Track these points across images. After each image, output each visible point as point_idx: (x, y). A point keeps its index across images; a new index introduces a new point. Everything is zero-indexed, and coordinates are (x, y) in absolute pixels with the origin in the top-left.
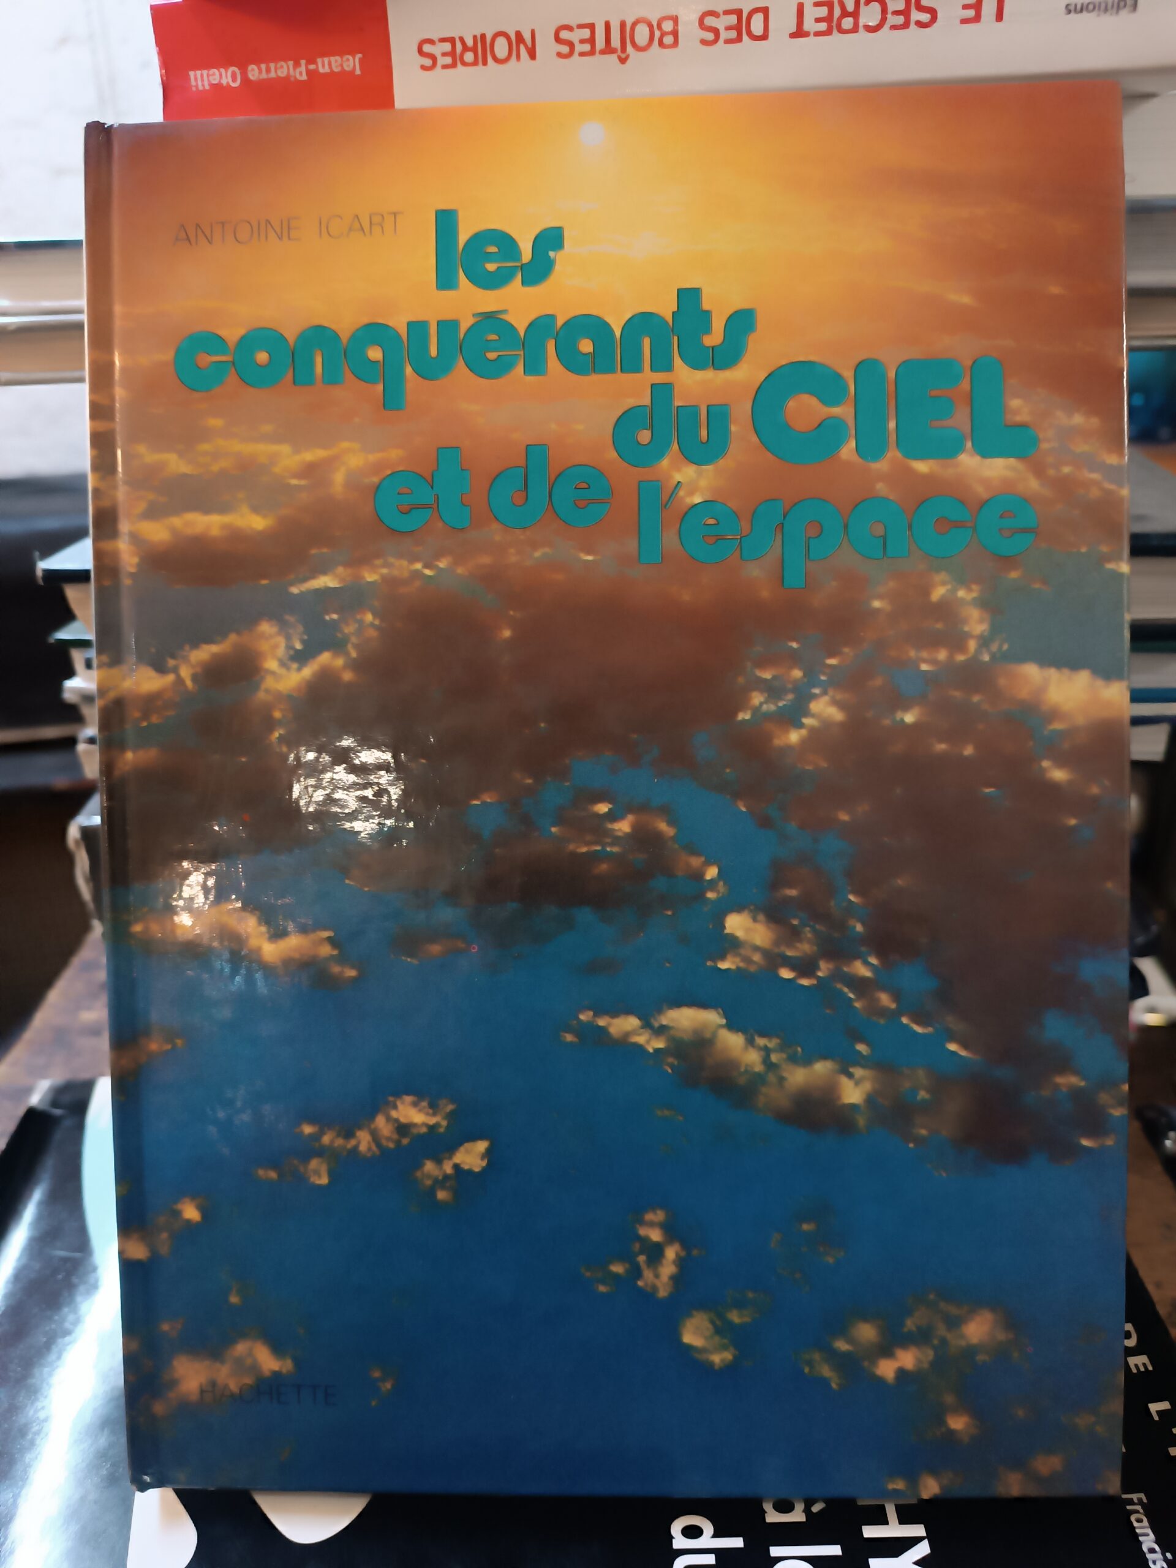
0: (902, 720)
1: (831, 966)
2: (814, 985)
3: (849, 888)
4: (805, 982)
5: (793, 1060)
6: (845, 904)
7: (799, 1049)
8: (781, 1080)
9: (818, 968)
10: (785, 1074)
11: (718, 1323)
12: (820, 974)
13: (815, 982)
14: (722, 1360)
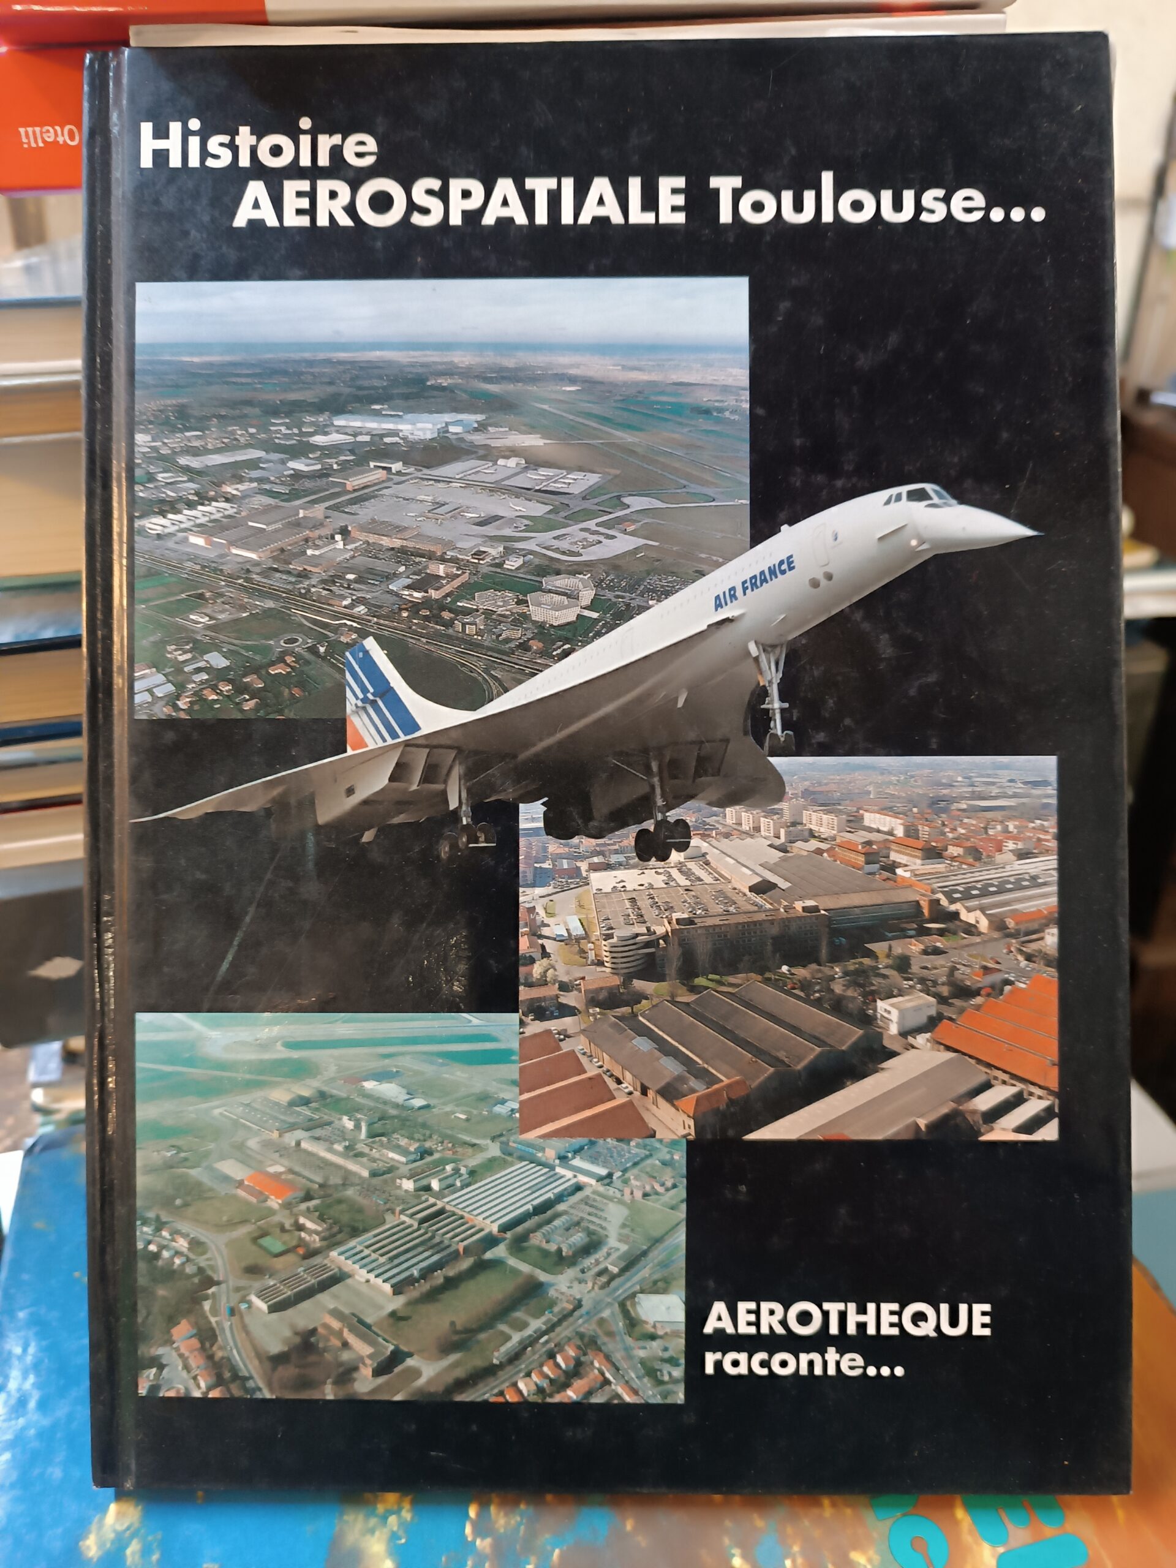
0: (734, 1555)
1: (488, 1550)
2: (467, 1538)
3: (565, 1548)
4: (468, 1530)
5: (394, 1536)
6: (549, 1548)
7: (403, 1541)
8: (372, 1531)
9: (483, 1538)
10: (377, 1533)
11: (128, 1533)
12: (478, 1542)
13: (470, 1539)
14: (88, 1548)
